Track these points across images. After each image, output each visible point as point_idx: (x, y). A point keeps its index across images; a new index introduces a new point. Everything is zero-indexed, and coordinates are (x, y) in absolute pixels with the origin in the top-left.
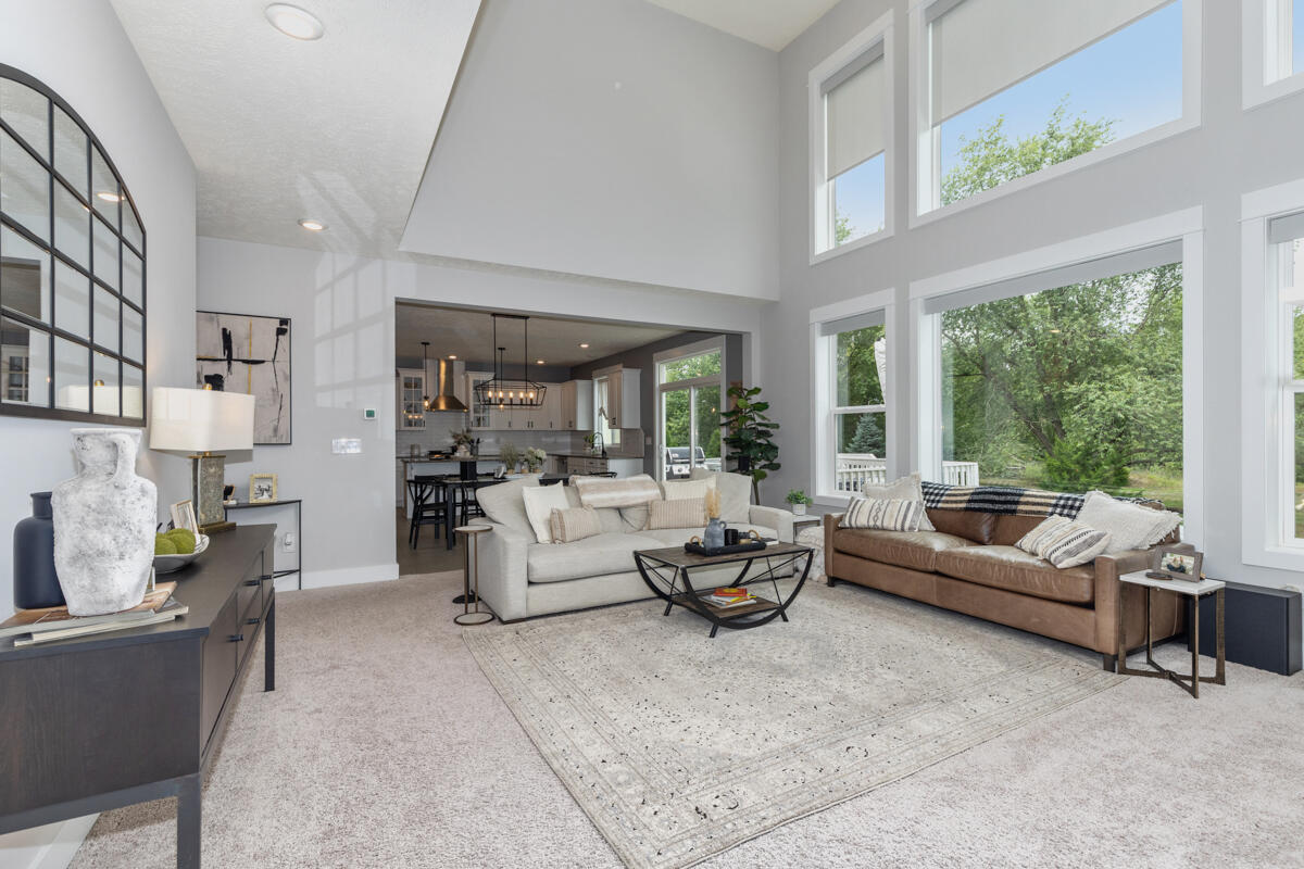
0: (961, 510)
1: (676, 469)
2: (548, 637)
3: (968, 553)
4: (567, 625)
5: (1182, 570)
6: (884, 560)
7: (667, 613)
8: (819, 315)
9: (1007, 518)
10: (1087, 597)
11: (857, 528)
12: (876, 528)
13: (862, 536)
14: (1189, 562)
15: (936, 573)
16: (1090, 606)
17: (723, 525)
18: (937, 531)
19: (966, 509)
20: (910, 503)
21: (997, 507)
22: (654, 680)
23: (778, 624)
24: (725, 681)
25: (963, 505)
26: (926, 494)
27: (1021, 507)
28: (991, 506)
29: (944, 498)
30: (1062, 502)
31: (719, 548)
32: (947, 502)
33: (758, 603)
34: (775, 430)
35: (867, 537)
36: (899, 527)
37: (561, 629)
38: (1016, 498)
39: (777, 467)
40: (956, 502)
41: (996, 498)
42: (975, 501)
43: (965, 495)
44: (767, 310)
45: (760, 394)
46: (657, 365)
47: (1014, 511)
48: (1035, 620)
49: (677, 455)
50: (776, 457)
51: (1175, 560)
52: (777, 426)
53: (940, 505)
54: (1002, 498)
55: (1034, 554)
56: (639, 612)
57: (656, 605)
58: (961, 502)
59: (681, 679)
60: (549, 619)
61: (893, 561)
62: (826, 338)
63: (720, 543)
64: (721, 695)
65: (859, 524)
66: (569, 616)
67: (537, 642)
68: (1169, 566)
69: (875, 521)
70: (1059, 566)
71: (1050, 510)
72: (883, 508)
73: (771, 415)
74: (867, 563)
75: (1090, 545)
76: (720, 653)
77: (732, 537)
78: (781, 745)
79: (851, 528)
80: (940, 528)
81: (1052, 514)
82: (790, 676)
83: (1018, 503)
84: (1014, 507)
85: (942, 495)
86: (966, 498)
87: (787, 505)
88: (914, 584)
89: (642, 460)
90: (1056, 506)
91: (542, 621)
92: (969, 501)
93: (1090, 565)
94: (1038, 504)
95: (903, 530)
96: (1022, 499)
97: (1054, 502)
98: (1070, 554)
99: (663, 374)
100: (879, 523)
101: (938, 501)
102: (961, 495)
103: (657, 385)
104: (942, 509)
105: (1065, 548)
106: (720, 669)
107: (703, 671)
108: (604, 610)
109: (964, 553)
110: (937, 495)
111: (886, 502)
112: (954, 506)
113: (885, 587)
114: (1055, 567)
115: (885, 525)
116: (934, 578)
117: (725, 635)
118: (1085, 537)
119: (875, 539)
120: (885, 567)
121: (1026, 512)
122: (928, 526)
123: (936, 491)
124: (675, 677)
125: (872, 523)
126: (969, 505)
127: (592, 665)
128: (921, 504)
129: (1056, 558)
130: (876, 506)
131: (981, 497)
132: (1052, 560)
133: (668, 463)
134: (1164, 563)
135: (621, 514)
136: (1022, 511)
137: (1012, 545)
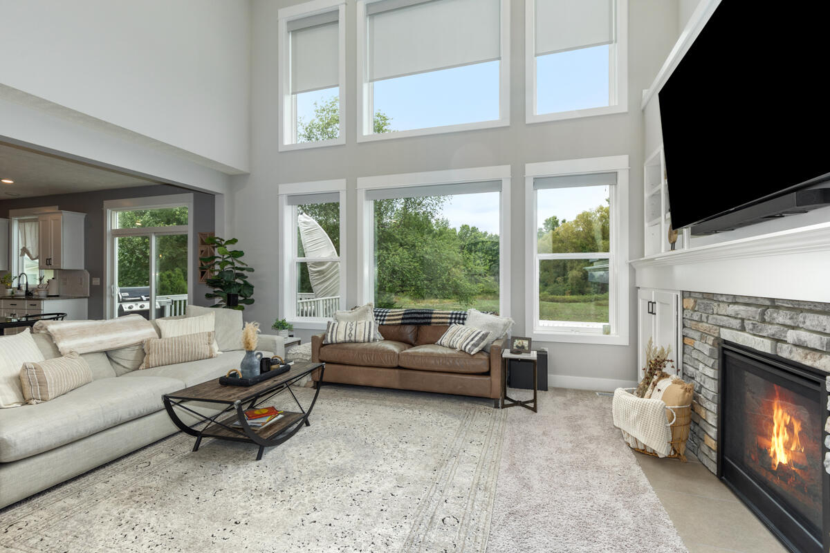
0: (399, 324)
1: (126, 307)
2: (48, 527)
3: (418, 352)
4: (70, 501)
5: (523, 347)
6: (362, 364)
7: (196, 449)
8: (286, 189)
9: (424, 328)
10: (486, 369)
11: (337, 343)
12: (350, 342)
13: (344, 349)
14: (526, 343)
15: (399, 367)
16: (488, 374)
17: (259, 356)
18: (385, 339)
19: (402, 324)
20: (370, 323)
21: (419, 321)
22: (237, 528)
23: (305, 430)
24: (307, 499)
25: (400, 322)
26: (378, 316)
27: (433, 321)
28: (416, 321)
29: (386, 318)
30: (454, 316)
31: (258, 377)
32: (389, 320)
33: (285, 417)
34: (251, 273)
35: (347, 349)
36: (366, 339)
37: (63, 509)
38: (430, 315)
39: (252, 301)
40: (395, 320)
41: (419, 316)
42: (407, 319)
43: (399, 315)
44: (234, 179)
45: (236, 244)
46: (109, 211)
47: (430, 323)
48: (460, 387)
49: (127, 294)
50: (252, 294)
51: (519, 343)
52: (251, 270)
53: (385, 323)
54: (422, 316)
55: (452, 348)
56: (162, 456)
57: (177, 443)
58: (398, 319)
59: (264, 515)
60: (34, 501)
61: (368, 364)
62: (291, 206)
63: (257, 371)
64: (314, 516)
65: (339, 341)
66: (67, 487)
67: (33, 542)
68: (517, 346)
69: (350, 337)
70: (472, 353)
71: (449, 321)
72: (354, 327)
73: (246, 260)
74: (347, 367)
75: (483, 339)
76: (280, 474)
77: (266, 363)
78: (401, 544)
79: (332, 343)
80: (387, 337)
81: (451, 323)
82: (352, 474)
83: (431, 318)
84: (429, 321)
85: (385, 316)
86: (401, 317)
87: (274, 331)
88: (383, 377)
89: (86, 300)
90: (451, 318)
91: (25, 508)
92: (403, 319)
93: (483, 350)
94: (440, 318)
95: (369, 341)
96: (433, 316)
97: (450, 316)
98: (475, 345)
99: (115, 220)
100: (353, 339)
101: (383, 320)
102: (397, 315)
103: (109, 229)
104: (386, 325)
105: (472, 342)
106: (292, 489)
107: (279, 497)
108: (114, 466)
109: (416, 352)
110: (381, 316)
111: (354, 323)
112: (394, 322)
113: (362, 383)
114: (470, 354)
115: (357, 339)
116: (397, 371)
117: (271, 454)
118: (480, 335)
119: (354, 350)
120: (362, 368)
121: (437, 323)
122: (379, 336)
123: (380, 314)
124: (256, 516)
125: (347, 339)
126: (403, 321)
127: (145, 541)
128: (377, 323)
129: (469, 349)
130: (348, 327)
131: (409, 316)
132: (467, 350)
133: (119, 302)
134: (515, 345)
135: (109, 358)
136: (434, 323)
137: (434, 343)
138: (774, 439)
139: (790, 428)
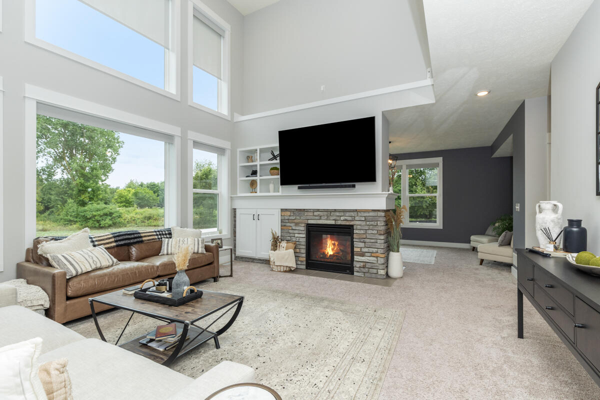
0: (114, 247)
11: (82, 274)
14: (219, 241)
19: (117, 246)
25: (114, 244)
27: (144, 239)
28: (129, 242)
29: (96, 243)
38: (139, 235)
40: (107, 244)
41: (130, 237)
42: (120, 240)
43: (110, 238)
47: (142, 242)
51: (216, 242)
54: (133, 236)
58: (111, 243)
65: (85, 271)
70: (205, 252)
71: (157, 237)
75: (203, 243)
79: (77, 276)
83: (140, 237)
84: (141, 239)
86: (112, 240)
90: (159, 235)
92: (116, 241)
94: (148, 236)
96: (142, 235)
97: (155, 233)
102: (107, 239)
112: (108, 246)
118: (200, 241)
121: (148, 240)
125: (93, 267)
126: (117, 244)
129: (201, 251)
131: (120, 238)
136: (145, 240)
137: (158, 255)
138: (328, 249)
139: (334, 244)
